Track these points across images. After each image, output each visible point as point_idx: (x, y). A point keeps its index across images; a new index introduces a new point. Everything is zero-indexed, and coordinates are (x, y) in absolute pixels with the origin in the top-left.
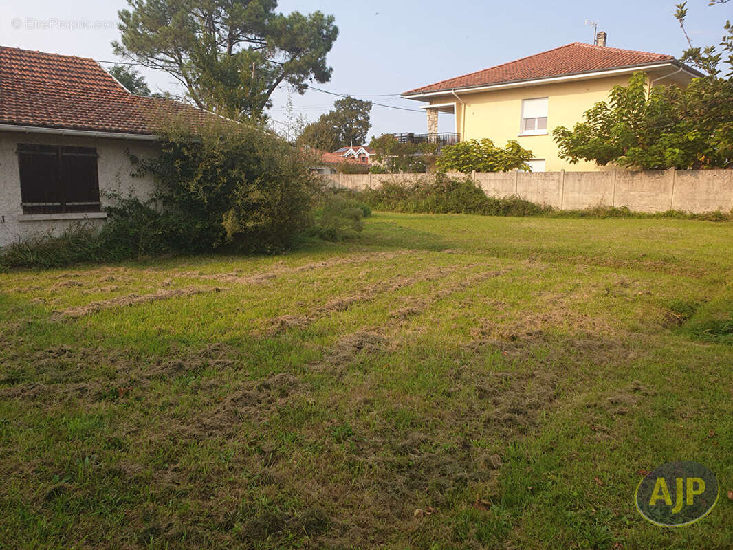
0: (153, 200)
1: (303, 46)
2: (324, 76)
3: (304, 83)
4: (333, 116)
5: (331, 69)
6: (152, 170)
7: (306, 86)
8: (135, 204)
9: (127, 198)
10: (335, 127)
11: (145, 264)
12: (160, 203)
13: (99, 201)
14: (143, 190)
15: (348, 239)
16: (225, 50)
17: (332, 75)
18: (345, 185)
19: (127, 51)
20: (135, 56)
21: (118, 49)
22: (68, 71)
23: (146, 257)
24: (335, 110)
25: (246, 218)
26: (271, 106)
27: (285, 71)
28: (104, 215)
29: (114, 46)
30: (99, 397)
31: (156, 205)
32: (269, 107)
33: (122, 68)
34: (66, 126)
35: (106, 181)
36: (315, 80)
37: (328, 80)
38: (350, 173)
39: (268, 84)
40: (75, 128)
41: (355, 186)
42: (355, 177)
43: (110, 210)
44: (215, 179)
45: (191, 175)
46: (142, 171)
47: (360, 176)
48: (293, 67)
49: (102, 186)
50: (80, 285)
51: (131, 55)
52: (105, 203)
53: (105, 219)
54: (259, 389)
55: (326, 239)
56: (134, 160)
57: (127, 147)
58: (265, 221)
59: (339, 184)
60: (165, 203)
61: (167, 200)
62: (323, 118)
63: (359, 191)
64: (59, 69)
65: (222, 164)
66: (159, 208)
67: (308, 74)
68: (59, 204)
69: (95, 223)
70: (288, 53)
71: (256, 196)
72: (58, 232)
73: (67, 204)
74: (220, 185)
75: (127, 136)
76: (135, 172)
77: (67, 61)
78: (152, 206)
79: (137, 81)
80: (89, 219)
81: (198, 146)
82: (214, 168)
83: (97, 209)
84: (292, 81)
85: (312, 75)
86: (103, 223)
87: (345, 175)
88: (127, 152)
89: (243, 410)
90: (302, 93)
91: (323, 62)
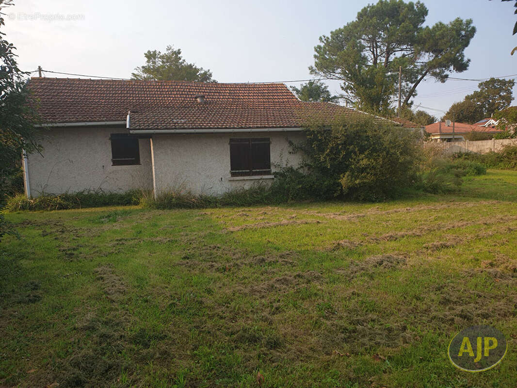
0: (302, 167)
1: (443, 47)
2: (462, 66)
3: (445, 74)
4: (476, 95)
5: (469, 60)
6: (301, 148)
7: (447, 76)
8: (291, 170)
9: (285, 166)
10: (478, 103)
11: (292, 205)
12: (306, 168)
13: (270, 168)
14: (295, 161)
15: (449, 192)
16: (384, 60)
17: (470, 65)
18: (471, 149)
19: (317, 71)
20: (322, 73)
21: (312, 71)
22: (268, 93)
23: (292, 202)
24: (479, 90)
25: (357, 177)
26: (416, 95)
27: (429, 68)
28: (272, 177)
29: (310, 69)
30: (218, 270)
31: (304, 170)
32: (414, 96)
33: (313, 83)
34: (254, 126)
35: (274, 158)
36: (454, 71)
37: (466, 69)
38: (477, 140)
39: (414, 80)
40: (257, 127)
41: (479, 150)
42: (479, 143)
43: (276, 174)
44: (338, 153)
45: (323, 151)
46: (295, 150)
47: (485, 142)
48: (435, 64)
49: (272, 160)
50: (247, 216)
51: (320, 73)
52: (273, 170)
53: (273, 179)
54: (295, 277)
55: (428, 191)
56: (291, 143)
57: (286, 136)
58: (369, 179)
59: (465, 150)
60: (309, 169)
61: (310, 167)
62: (467, 98)
63: (483, 154)
64: (263, 93)
65: (343, 142)
66: (304, 172)
67: (449, 67)
68: (248, 171)
69: (267, 181)
70: (431, 54)
71: (364, 162)
72: (247, 186)
73: (253, 171)
74: (341, 156)
75: (286, 129)
76: (291, 151)
77: (268, 87)
78: (301, 171)
79: (323, 90)
80: (264, 179)
81: (329, 132)
82: (338, 145)
83: (269, 173)
84: (435, 74)
85: (452, 68)
86: (272, 181)
87: (471, 142)
88: (287, 140)
89: (278, 286)
90: (443, 82)
91: (462, 56)
